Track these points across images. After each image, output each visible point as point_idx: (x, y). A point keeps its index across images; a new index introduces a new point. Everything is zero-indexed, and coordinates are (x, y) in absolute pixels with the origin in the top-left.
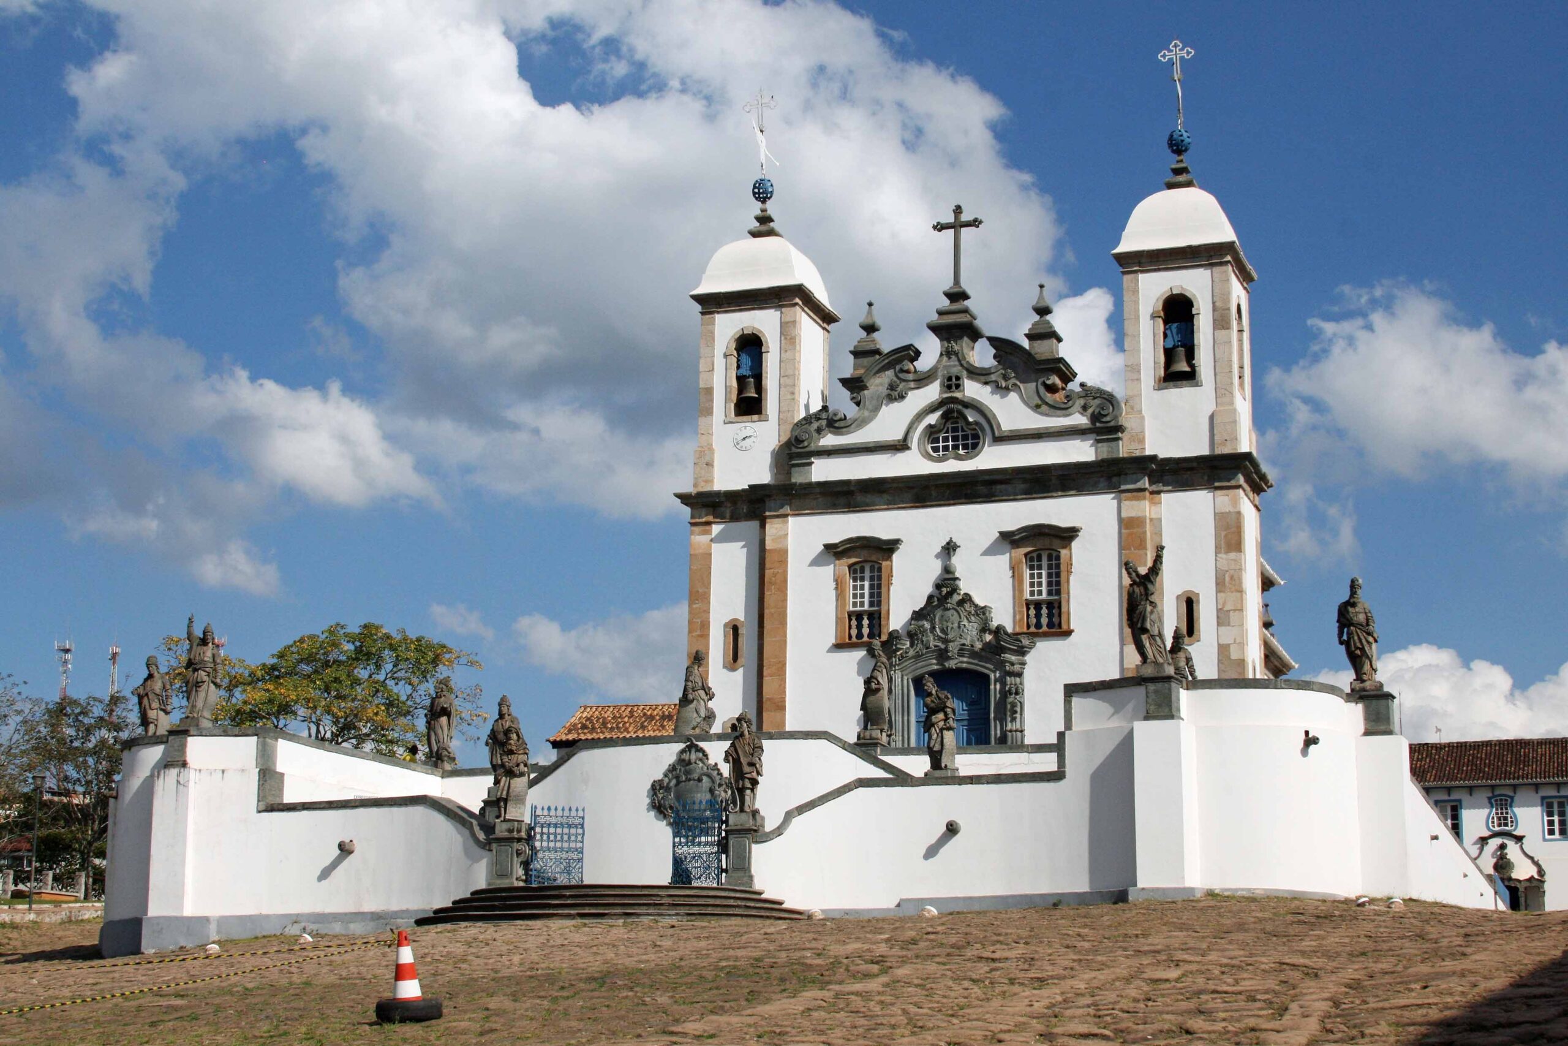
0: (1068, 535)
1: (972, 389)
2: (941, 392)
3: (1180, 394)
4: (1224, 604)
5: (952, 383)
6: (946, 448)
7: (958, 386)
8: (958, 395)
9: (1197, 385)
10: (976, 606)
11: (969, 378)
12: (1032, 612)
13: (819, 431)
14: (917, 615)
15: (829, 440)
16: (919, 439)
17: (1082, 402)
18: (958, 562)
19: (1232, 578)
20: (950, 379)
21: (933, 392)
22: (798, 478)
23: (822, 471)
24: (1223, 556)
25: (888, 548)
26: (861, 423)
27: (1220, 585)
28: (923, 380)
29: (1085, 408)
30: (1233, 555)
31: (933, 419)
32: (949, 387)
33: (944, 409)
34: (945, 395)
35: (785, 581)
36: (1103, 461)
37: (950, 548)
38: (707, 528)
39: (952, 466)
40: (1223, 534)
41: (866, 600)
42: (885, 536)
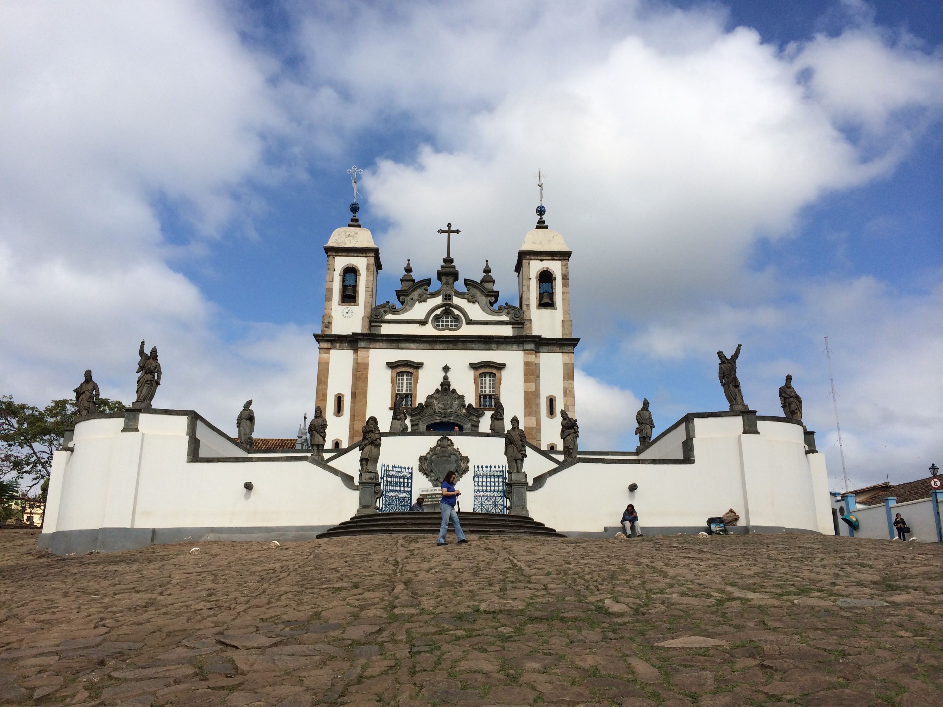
0: (501, 367)
1: (456, 301)
2: (442, 301)
3: (546, 312)
4: (566, 402)
5: (447, 297)
6: (443, 325)
7: (450, 299)
8: (451, 303)
9: (555, 309)
10: (458, 395)
11: (455, 296)
12: (482, 400)
13: (385, 312)
14: (430, 397)
15: (389, 317)
16: (432, 320)
17: (506, 311)
18: (450, 375)
19: (570, 391)
20: (446, 295)
21: (438, 300)
22: (374, 331)
23: (386, 329)
24: (566, 381)
25: (418, 366)
26: (404, 311)
27: (565, 394)
28: (434, 295)
29: (508, 313)
30: (570, 381)
31: (438, 312)
32: (446, 299)
33: (444, 308)
34: (444, 303)
35: (367, 378)
36: (515, 336)
37: (446, 369)
38: (327, 351)
39: (447, 333)
40: (566, 372)
41: (404, 389)
42: (416, 360)
